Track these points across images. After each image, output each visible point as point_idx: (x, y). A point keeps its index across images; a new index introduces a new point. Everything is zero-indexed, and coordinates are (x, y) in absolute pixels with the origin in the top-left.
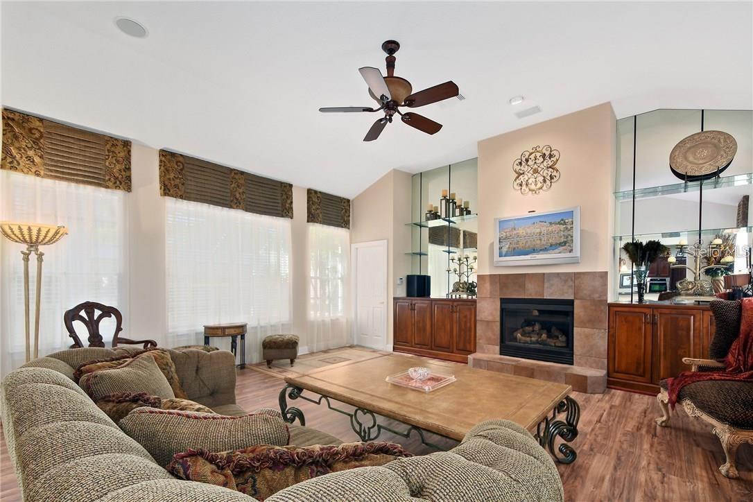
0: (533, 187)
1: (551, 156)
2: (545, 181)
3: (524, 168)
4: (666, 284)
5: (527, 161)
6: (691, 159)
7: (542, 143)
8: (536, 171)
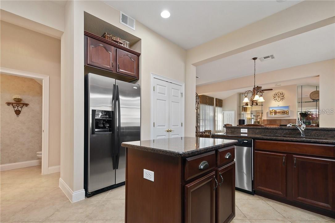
0: (278, 100)
1: (283, 94)
2: (281, 99)
3: (276, 96)
4: (310, 122)
5: (277, 94)
6: (314, 96)
7: (281, 91)
8: (279, 97)
